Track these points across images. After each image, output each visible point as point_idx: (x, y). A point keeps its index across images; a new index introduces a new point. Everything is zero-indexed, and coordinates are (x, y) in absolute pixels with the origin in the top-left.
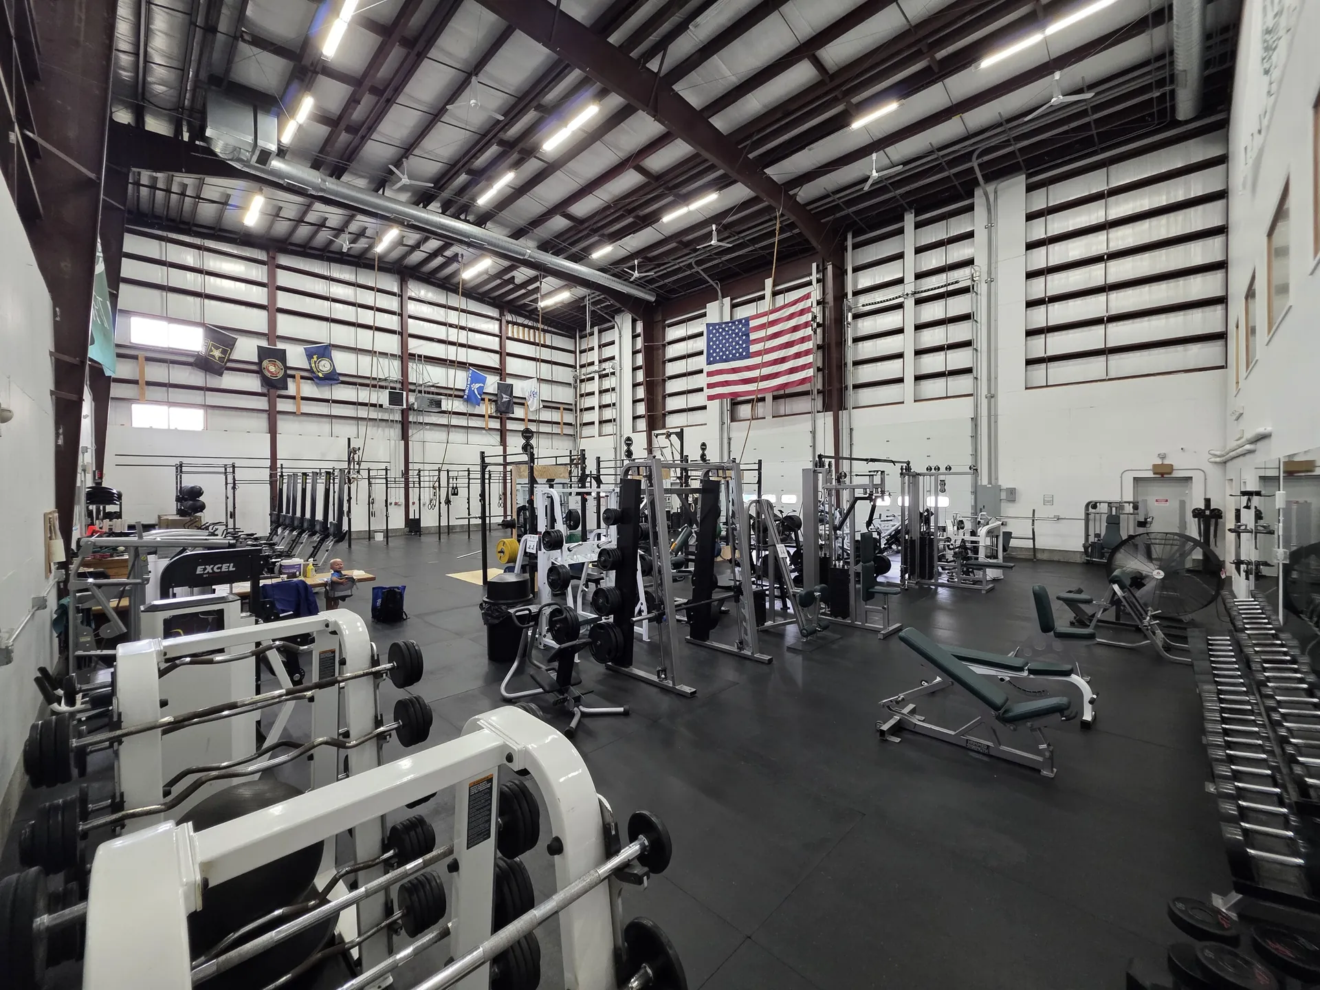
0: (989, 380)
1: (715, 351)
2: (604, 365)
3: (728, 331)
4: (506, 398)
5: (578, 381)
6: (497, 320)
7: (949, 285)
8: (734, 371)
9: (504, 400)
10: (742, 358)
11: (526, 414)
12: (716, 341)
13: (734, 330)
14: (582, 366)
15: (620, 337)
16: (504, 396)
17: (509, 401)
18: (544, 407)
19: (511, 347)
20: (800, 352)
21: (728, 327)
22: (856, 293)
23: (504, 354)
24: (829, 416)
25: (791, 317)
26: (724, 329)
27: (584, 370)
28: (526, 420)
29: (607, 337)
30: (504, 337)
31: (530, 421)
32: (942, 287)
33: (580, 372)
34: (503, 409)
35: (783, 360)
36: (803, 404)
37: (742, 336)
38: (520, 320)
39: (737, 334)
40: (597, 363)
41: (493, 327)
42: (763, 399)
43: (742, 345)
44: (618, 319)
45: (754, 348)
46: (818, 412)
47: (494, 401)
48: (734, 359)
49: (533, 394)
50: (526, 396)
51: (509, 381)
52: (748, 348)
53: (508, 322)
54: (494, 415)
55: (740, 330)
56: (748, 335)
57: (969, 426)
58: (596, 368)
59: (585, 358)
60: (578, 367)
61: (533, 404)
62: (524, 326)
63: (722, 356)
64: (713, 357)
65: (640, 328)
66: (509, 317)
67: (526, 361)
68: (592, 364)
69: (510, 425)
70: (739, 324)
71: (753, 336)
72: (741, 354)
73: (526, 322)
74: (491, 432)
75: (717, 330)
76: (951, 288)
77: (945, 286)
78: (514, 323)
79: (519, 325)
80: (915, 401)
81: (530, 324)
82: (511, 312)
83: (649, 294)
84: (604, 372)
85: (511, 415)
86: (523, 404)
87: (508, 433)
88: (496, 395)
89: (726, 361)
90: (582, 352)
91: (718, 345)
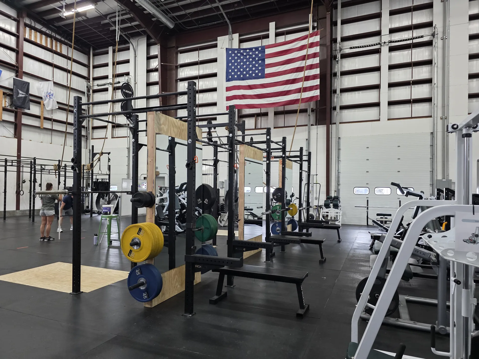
0: (443, 107)
1: (233, 71)
2: (117, 80)
3: (246, 56)
4: (21, 94)
5: (91, 91)
6: (14, 20)
7: (414, 38)
8: (250, 87)
9: (20, 95)
10: (257, 77)
11: (42, 112)
12: (235, 63)
13: (252, 55)
14: (95, 79)
15: (135, 57)
16: (20, 92)
17: (25, 98)
18: (60, 108)
19: (28, 48)
20: (309, 76)
21: (246, 52)
22: (344, 39)
23: (21, 54)
24: (322, 129)
25: (302, 48)
26: (242, 54)
27: (97, 82)
28: (42, 118)
29: (122, 56)
30: (21, 38)
31: (46, 119)
32: (409, 40)
33: (93, 84)
34: (19, 104)
35: (294, 81)
36: (301, 119)
37: (259, 60)
38: (38, 26)
39: (254, 59)
40: (110, 76)
41: (11, 26)
42: (266, 114)
43: (258, 67)
44: (133, 42)
45: (268, 71)
46: (312, 125)
47: (9, 95)
48: (251, 78)
49: (50, 95)
50: (43, 95)
51: (25, 79)
52: (263, 70)
53: (26, 25)
54: (9, 108)
55: (257, 55)
56: (263, 60)
57: (428, 138)
58: (110, 80)
59: (99, 72)
60: (91, 79)
61: (50, 104)
62: (42, 33)
63: (240, 75)
64: (232, 76)
65: (155, 50)
66: (28, 21)
67: (43, 65)
68: (106, 77)
69: (25, 120)
70: (255, 51)
71: (268, 61)
72: (257, 74)
73: (44, 29)
74: (5, 124)
75: (236, 55)
76: (415, 41)
77: (411, 39)
78: (31, 28)
79: (36, 30)
80: (388, 119)
81: (47, 32)
82: (30, 16)
83: (170, 21)
84: (118, 85)
85: (27, 111)
86: (39, 103)
87: (23, 128)
88: (11, 90)
89: (243, 79)
90: (94, 67)
91: (237, 66)
